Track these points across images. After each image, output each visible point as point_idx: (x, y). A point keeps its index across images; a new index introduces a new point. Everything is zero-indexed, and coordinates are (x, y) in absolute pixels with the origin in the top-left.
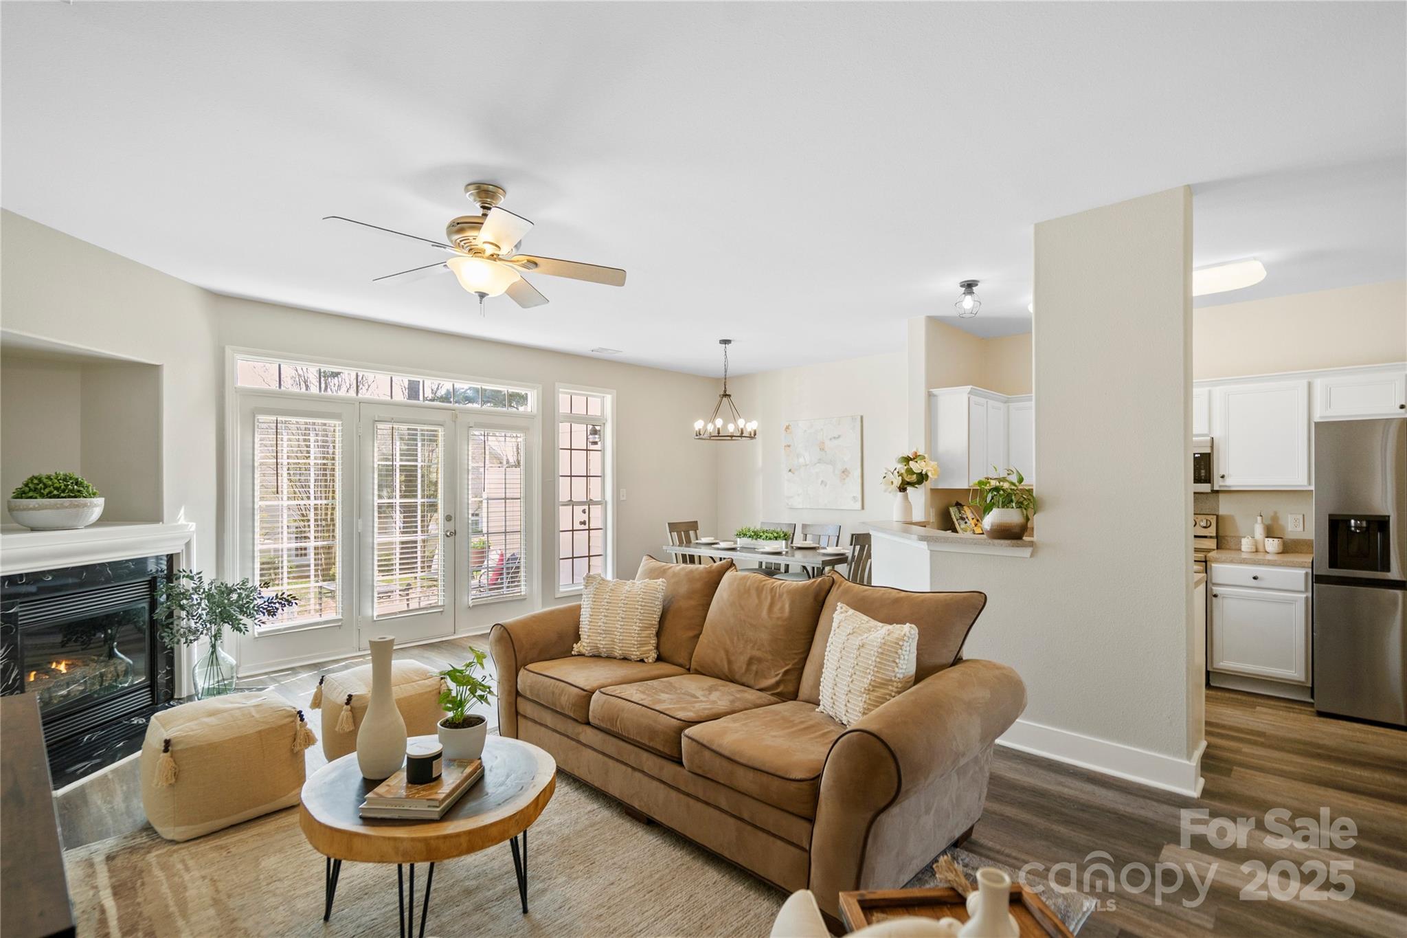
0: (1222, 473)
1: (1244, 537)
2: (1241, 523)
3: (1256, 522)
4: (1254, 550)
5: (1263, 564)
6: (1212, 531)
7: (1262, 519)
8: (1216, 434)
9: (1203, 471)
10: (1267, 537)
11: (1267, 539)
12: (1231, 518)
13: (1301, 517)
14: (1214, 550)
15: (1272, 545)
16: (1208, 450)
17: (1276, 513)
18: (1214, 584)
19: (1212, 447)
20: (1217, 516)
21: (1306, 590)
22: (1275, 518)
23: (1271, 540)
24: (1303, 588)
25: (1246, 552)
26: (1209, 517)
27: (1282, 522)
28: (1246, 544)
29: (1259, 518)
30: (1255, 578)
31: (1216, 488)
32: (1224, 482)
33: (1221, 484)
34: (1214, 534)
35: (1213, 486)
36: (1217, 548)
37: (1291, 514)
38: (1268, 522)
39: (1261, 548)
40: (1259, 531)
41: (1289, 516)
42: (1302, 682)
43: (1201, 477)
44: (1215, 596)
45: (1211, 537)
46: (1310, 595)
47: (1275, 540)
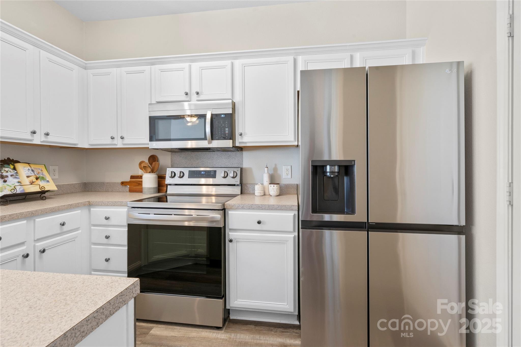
0: (240, 131)
1: (257, 184)
2: (256, 173)
3: (264, 172)
4: (263, 194)
5: (265, 209)
6: (237, 181)
7: (268, 169)
8: (237, 99)
9: (227, 129)
10: (270, 184)
11: (270, 185)
12: (250, 169)
13: (289, 167)
14: (239, 195)
15: (273, 190)
16: (230, 111)
17: (276, 165)
18: (231, 230)
19: (234, 108)
20: (241, 169)
21: (294, 231)
22: (275, 169)
23: (272, 185)
24: (292, 229)
25: (258, 196)
26: (235, 170)
27: (279, 172)
28: (258, 190)
29: (266, 169)
30: (259, 222)
31: (237, 144)
32: (242, 138)
33: (240, 141)
34: (239, 183)
35: (234, 142)
36: (241, 193)
37: (284, 166)
38: (271, 172)
39: (267, 193)
40: (266, 179)
41: (283, 166)
42: (291, 312)
43: (226, 134)
44: (231, 241)
45: (238, 185)
46: (297, 234)
47: (275, 185)
